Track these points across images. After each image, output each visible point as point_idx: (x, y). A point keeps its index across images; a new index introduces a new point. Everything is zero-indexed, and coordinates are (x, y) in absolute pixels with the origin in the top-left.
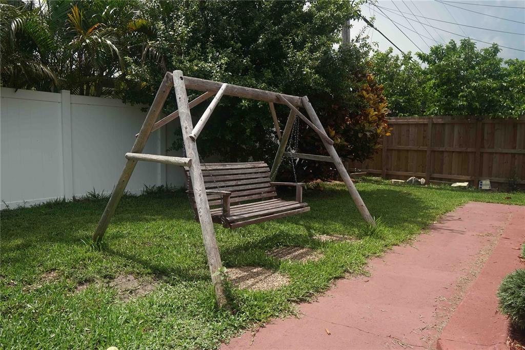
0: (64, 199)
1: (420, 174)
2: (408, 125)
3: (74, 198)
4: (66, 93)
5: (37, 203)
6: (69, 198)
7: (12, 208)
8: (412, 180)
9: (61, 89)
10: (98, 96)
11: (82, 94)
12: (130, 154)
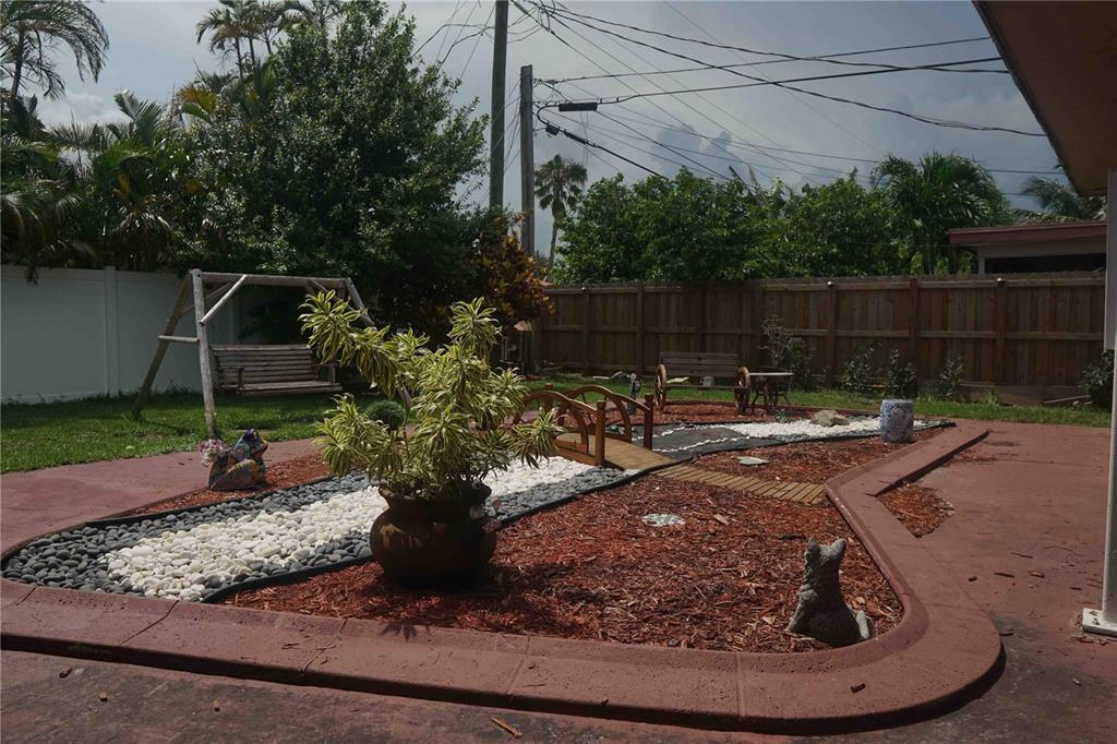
0: (108, 395)
1: (631, 367)
2: (615, 295)
3: (120, 394)
4: (110, 270)
5: (77, 397)
6: (114, 393)
7: (47, 402)
8: (618, 376)
9: (106, 265)
10: (152, 270)
11: (131, 268)
12: (161, 337)
